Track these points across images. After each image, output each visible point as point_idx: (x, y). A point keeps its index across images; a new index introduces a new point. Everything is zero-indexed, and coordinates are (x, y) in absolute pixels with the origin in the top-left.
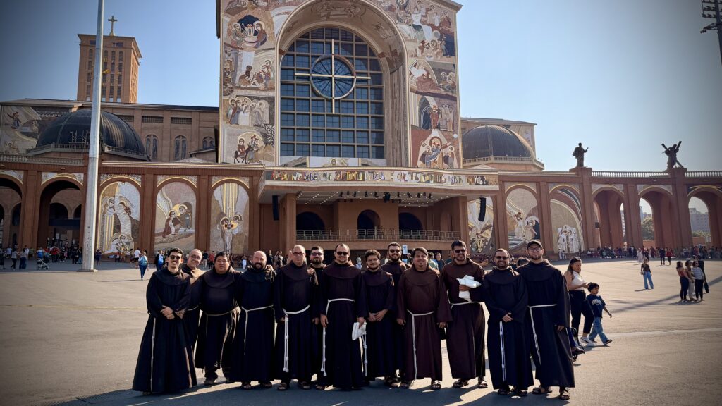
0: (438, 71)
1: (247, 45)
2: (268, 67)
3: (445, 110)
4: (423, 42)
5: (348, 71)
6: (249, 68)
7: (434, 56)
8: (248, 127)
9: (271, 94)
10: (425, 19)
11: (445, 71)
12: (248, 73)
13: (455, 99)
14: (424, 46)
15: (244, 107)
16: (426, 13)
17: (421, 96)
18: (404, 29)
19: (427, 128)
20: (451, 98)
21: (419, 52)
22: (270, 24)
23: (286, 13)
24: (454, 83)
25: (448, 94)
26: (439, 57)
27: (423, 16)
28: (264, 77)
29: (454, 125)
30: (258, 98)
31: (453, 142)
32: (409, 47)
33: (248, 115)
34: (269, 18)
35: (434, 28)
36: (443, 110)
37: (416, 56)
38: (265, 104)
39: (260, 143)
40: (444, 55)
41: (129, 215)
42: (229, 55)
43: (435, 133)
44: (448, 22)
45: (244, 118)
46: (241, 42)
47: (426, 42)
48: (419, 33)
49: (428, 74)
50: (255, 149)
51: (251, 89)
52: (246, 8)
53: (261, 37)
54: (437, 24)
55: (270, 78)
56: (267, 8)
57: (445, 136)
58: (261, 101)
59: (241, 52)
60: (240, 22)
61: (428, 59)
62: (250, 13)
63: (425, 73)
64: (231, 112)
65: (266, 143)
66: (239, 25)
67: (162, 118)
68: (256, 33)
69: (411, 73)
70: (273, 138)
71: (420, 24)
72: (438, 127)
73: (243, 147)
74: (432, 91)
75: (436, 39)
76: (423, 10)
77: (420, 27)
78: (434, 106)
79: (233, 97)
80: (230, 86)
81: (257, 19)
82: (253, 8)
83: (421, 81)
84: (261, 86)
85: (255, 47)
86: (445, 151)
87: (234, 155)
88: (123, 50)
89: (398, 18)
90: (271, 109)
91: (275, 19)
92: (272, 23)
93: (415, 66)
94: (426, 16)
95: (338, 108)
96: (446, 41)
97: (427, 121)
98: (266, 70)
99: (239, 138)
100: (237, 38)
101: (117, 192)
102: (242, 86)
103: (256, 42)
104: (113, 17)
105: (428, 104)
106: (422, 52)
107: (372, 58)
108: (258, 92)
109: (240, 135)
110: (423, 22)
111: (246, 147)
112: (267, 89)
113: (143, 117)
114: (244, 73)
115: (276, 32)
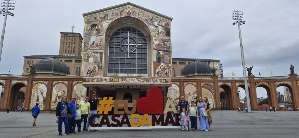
0: (163, 42)
1: (93, 34)
2: (100, 42)
3: (166, 56)
4: (158, 32)
5: (134, 42)
6: (94, 42)
7: (162, 37)
8: (92, 63)
9: (101, 51)
10: (159, 23)
11: (166, 42)
12: (93, 44)
13: (170, 52)
14: (158, 33)
15: (91, 56)
16: (160, 21)
17: (157, 51)
18: (151, 27)
19: (159, 63)
20: (168, 51)
21: (157, 35)
22: (102, 26)
23: (108, 23)
24: (169, 46)
25: (167, 50)
26: (164, 37)
27: (158, 22)
28: (99, 45)
29: (170, 62)
30: (96, 53)
31: (169, 67)
32: (153, 34)
33: (92, 59)
34: (102, 24)
35: (162, 26)
36: (165, 56)
37: (156, 37)
38: (99, 55)
39: (97, 69)
40: (166, 36)
41: (43, 95)
42: (87, 38)
43: (162, 64)
44: (168, 24)
45: (91, 60)
46: (91, 33)
47: (160, 31)
48: (157, 28)
49: (160, 43)
50: (95, 71)
51: (94, 49)
52: (93, 21)
53: (98, 31)
54: (164, 25)
55: (101, 46)
56: (101, 21)
57: (166, 65)
58: (98, 54)
59: (91, 36)
60: (91, 26)
61: (160, 38)
62: (95, 23)
63: (159, 43)
64: (86, 58)
65: (99, 69)
66: (91, 27)
68: (97, 30)
69: (154, 43)
70: (101, 67)
71: (157, 25)
72: (163, 62)
73: (90, 70)
74: (161, 49)
75: (163, 31)
76: (159, 21)
77: (157, 26)
78: (162, 55)
79: (87, 52)
80: (86, 48)
81: (98, 25)
82: (96, 21)
83: (158, 45)
84: (98, 48)
85: (96, 35)
86: (166, 71)
87: (87, 73)
88: (76, 37)
89: (149, 23)
90: (101, 57)
91: (104, 25)
92: (103, 26)
93: (155, 40)
94: (159, 22)
95: (130, 56)
96: (167, 31)
97: (159, 60)
98: (100, 43)
99: (89, 67)
100: (90, 32)
101: (39, 87)
102: (91, 48)
103: (97, 33)
105: (160, 54)
106: (158, 35)
107: (143, 38)
108: (97, 50)
109: (89, 66)
110: (158, 25)
111: (91, 70)
112: (100, 49)
114: (92, 44)
115: (104, 29)
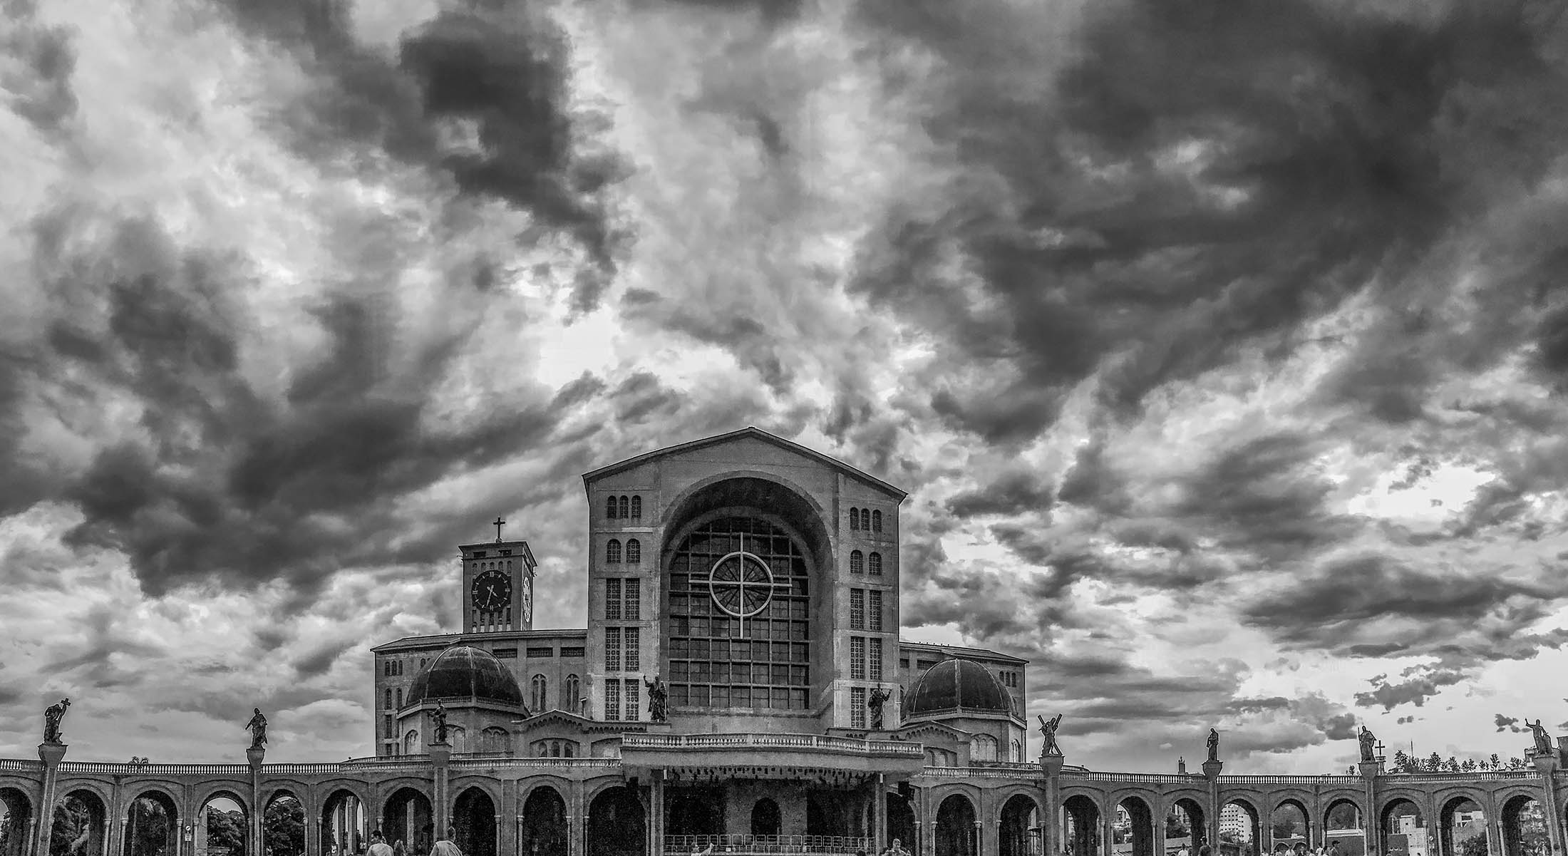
5: (762, 575)
67: (552, 649)
88: (511, 560)
95: (748, 629)
104: (499, 519)
107: (795, 557)
113: (528, 649)
